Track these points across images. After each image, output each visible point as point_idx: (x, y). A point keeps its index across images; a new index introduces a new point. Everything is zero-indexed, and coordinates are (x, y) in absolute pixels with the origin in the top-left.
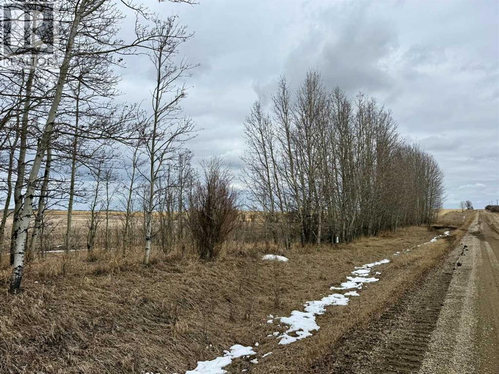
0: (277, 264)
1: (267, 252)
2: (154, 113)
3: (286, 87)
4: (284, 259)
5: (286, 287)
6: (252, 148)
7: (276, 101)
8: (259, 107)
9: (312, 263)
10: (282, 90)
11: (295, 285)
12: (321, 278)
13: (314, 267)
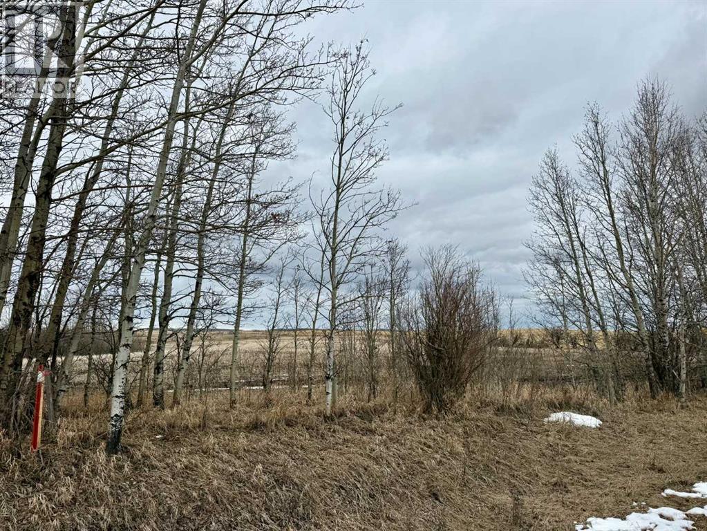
0: (569, 431)
1: (564, 406)
2: (336, 189)
3: (600, 119)
4: (591, 422)
5: (565, 480)
6: (545, 227)
7: (582, 145)
8: (554, 160)
9: (651, 434)
10: (591, 125)
11: (588, 477)
12: (653, 467)
13: (651, 442)
